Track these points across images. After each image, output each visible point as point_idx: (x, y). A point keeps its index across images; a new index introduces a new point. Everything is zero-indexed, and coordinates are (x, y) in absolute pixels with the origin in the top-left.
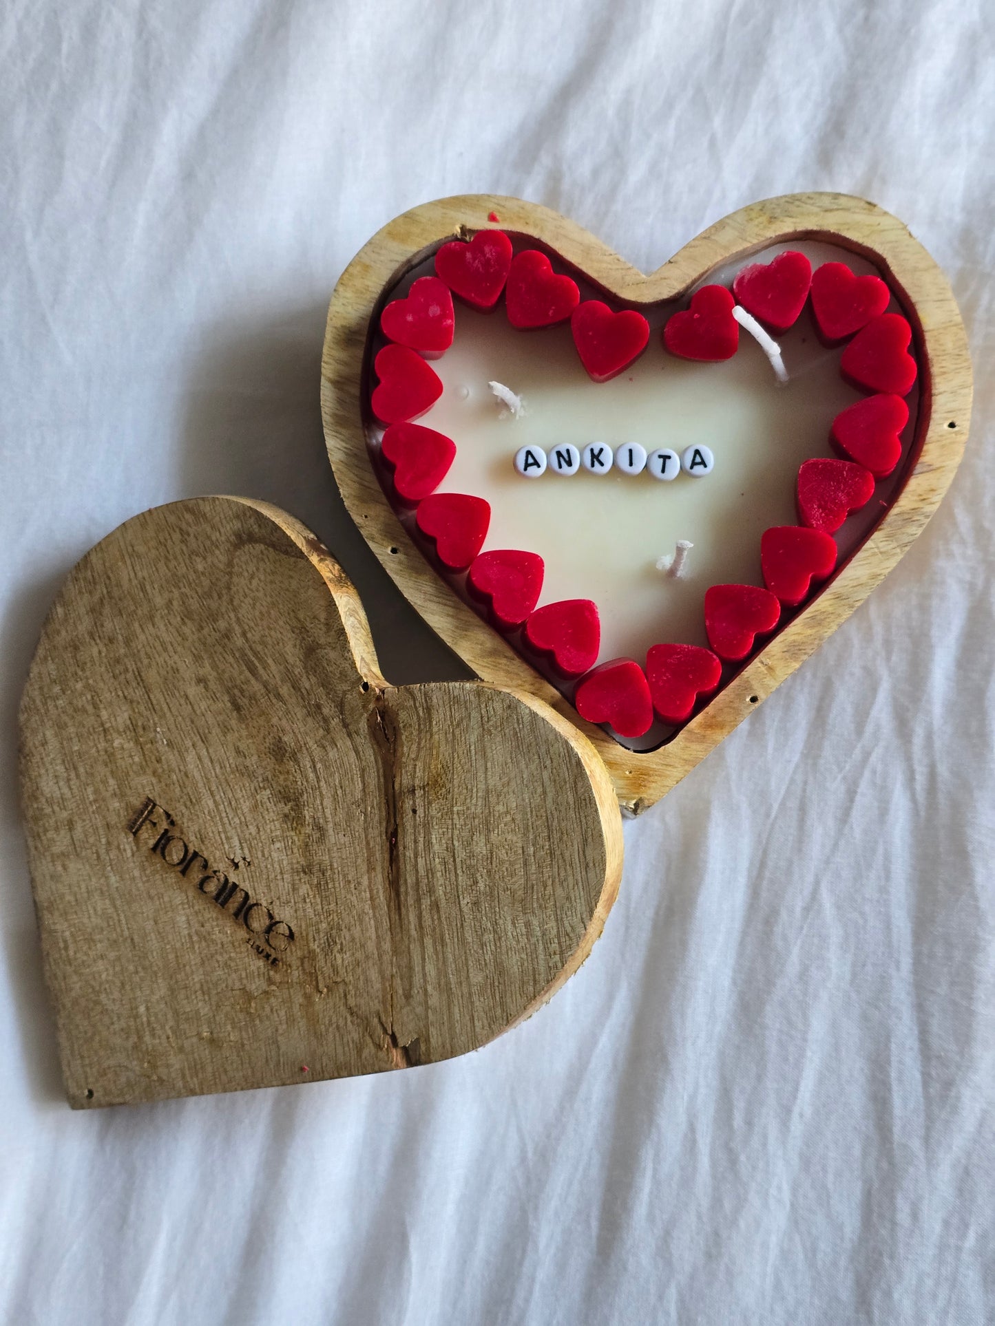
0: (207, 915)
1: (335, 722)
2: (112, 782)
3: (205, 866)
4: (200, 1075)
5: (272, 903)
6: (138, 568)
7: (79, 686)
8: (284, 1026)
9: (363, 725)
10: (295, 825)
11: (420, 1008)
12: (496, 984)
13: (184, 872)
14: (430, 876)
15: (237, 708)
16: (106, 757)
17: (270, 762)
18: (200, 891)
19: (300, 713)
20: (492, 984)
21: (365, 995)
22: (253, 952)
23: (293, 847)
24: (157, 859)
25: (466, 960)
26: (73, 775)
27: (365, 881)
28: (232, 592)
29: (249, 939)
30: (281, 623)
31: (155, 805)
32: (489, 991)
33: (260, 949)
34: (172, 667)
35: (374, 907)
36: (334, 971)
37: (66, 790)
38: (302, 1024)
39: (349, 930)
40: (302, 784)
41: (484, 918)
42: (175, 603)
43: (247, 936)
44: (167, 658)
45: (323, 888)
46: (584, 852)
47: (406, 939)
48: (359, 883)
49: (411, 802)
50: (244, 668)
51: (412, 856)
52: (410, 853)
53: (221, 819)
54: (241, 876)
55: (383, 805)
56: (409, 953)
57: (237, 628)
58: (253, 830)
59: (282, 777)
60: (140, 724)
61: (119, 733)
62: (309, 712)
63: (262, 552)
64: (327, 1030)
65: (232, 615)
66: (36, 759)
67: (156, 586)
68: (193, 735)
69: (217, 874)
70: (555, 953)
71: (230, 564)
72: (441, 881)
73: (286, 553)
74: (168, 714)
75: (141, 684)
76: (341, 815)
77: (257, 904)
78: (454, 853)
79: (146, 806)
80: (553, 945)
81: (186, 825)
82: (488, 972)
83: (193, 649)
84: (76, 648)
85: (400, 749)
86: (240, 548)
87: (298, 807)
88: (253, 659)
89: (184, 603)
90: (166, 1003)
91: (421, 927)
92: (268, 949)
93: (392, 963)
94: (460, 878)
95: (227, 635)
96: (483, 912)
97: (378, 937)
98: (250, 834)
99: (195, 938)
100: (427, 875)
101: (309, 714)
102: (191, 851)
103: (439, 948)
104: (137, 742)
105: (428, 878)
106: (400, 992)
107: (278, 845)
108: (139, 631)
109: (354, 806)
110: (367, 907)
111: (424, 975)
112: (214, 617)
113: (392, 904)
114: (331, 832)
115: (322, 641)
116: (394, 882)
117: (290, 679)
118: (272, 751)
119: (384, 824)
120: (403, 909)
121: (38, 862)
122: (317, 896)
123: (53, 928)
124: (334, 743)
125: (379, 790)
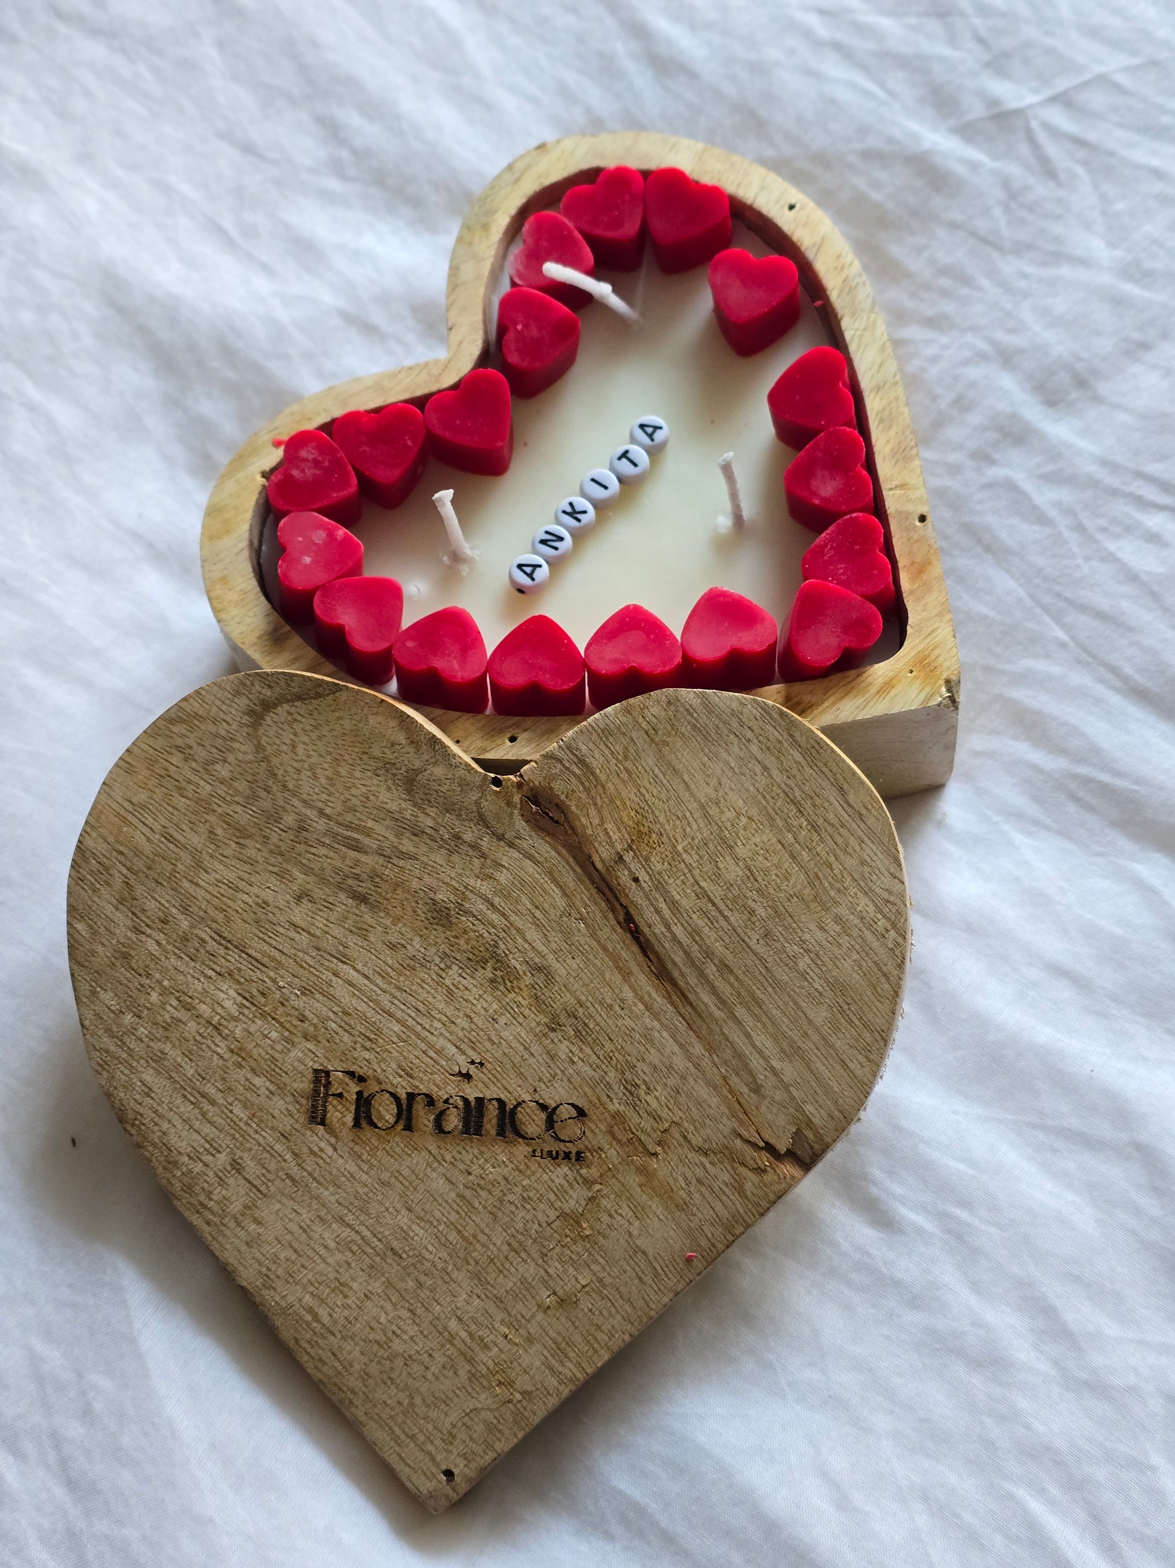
0: (467, 1158)
1: (486, 843)
2: (257, 1081)
3: (430, 1101)
4: (572, 1355)
5: (535, 1091)
6: (150, 821)
7: (154, 997)
8: (637, 1223)
9: (520, 824)
10: (509, 984)
11: (778, 1092)
12: (846, 1007)
13: (409, 1127)
14: (698, 938)
15: (362, 899)
16: (235, 1057)
17: (438, 934)
18: (442, 1135)
19: (439, 858)
20: (842, 1012)
21: (707, 1121)
22: (547, 1162)
23: (522, 1009)
24: (368, 1133)
25: (795, 1003)
26: (206, 1106)
27: (628, 994)
28: (280, 777)
29: (534, 1151)
30: (358, 774)
31: (327, 1073)
32: (843, 1021)
33: (554, 1153)
34: (257, 904)
35: (656, 1016)
36: (654, 1118)
37: (207, 1129)
38: (656, 1206)
39: (644, 1060)
40: (490, 934)
41: (786, 945)
42: (219, 831)
43: (530, 1150)
44: (245, 897)
45: (584, 1033)
46: (847, 802)
47: (714, 1027)
48: (622, 1000)
49: (626, 873)
50: (344, 849)
51: (664, 930)
52: (659, 929)
53: (418, 1035)
54: (480, 1085)
55: (596, 896)
56: (728, 1040)
57: (308, 812)
58: (462, 1022)
59: (462, 942)
60: (255, 992)
61: (235, 1019)
62: (449, 850)
63: (289, 713)
64: (689, 1193)
65: (295, 802)
66: (149, 1114)
67: (184, 827)
68: (326, 963)
69: (451, 1101)
70: (887, 931)
71: (259, 748)
72: (713, 935)
73: (318, 696)
74: (283, 959)
75: (229, 945)
76: (556, 938)
77: (519, 1104)
78: (708, 896)
79: (317, 1081)
80: (879, 923)
81: (379, 1070)
82: (828, 1001)
83: (271, 868)
84: (126, 956)
85: (577, 823)
86: (260, 725)
87: (500, 963)
88: (349, 833)
89: (228, 824)
90: (479, 1297)
91: (722, 1001)
92: (563, 1147)
93: (715, 1065)
94: (732, 919)
95: (302, 827)
96: (781, 939)
97: (681, 1046)
98: (463, 1029)
99: (468, 1194)
100: (694, 940)
101: (451, 852)
102: (404, 1096)
103: (757, 1011)
104: (264, 1015)
105: (697, 943)
106: (745, 1090)
107: (502, 1020)
108: (192, 889)
109: (564, 919)
110: (648, 1020)
111: (760, 1053)
112: (274, 817)
113: (674, 998)
114: (555, 965)
115: (417, 764)
116: (662, 973)
117: (404, 828)
118: (432, 920)
119: (611, 915)
120: (690, 996)
121: (220, 1238)
122: (584, 1047)
123: (284, 1304)
124: (498, 865)
125: (582, 882)
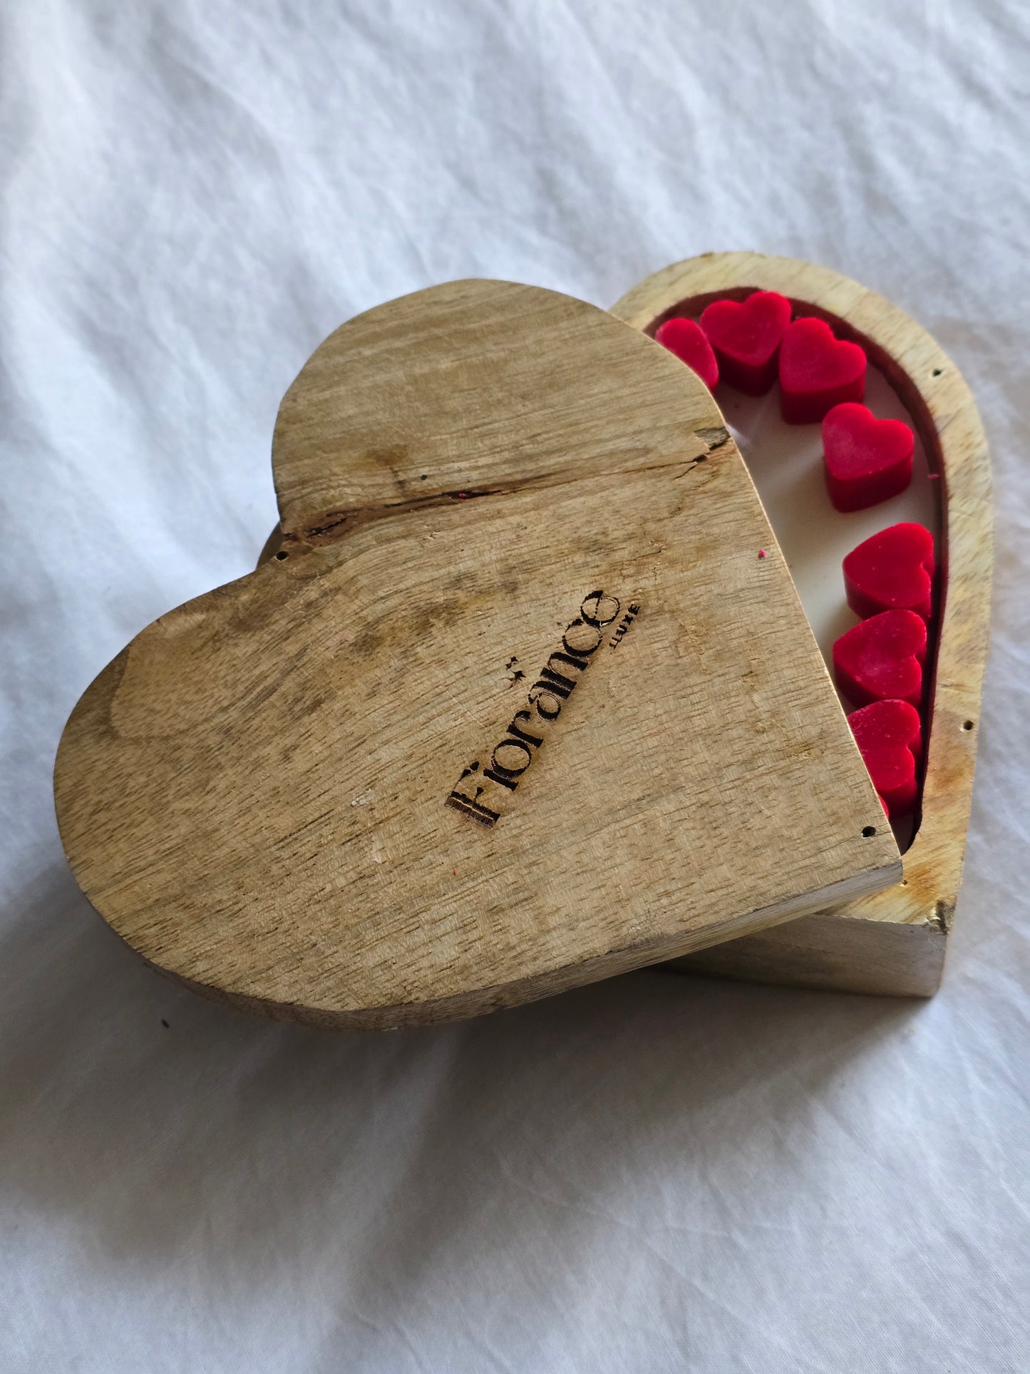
0: (588, 703)
1: (326, 583)
3: (525, 714)
5: (559, 624)
6: (143, 863)
8: (714, 586)
9: (327, 550)
11: (657, 435)
13: (538, 742)
14: (499, 449)
15: (317, 704)
16: (397, 872)
17: (383, 652)
19: (318, 626)
21: (654, 498)
22: (626, 638)
23: (485, 608)
24: (524, 780)
26: (426, 917)
27: (515, 519)
28: (172, 733)
29: (611, 645)
30: (208, 666)
31: (454, 794)
34: (271, 797)
35: (546, 505)
36: (631, 538)
37: (448, 924)
38: (706, 565)
39: (578, 528)
40: (406, 609)
42: (187, 806)
44: (260, 805)
45: (530, 566)
47: (579, 463)
48: (518, 526)
49: (413, 483)
50: (266, 703)
51: (477, 472)
52: (474, 475)
53: (459, 704)
54: (532, 667)
55: (421, 513)
56: (594, 458)
57: (216, 721)
58: (469, 661)
59: (400, 635)
60: (349, 830)
61: (363, 857)
62: (317, 615)
63: (121, 703)
64: (707, 535)
65: (201, 728)
67: (166, 835)
68: (357, 756)
69: (532, 697)
71: (136, 741)
72: (503, 437)
73: (122, 672)
74: (334, 792)
75: (294, 836)
76: (440, 558)
77: (564, 641)
78: (468, 429)
79: (457, 806)
81: (474, 748)
83: (247, 772)
84: (252, 935)
85: (352, 506)
86: (117, 732)
87: (435, 611)
88: (255, 693)
89: (188, 794)
91: (560, 450)
92: (620, 620)
93: (610, 474)
95: (227, 731)
96: (532, 387)
97: (580, 495)
98: (475, 663)
99: (621, 714)
100: (498, 452)
101: (318, 615)
102: (509, 736)
103: (581, 427)
104: (373, 830)
105: (502, 451)
106: (642, 460)
107: (485, 627)
108: (226, 849)
109: (426, 545)
110: (546, 513)
111: (617, 437)
112: (203, 752)
113: (537, 485)
114: (460, 567)
115: (229, 614)
116: (513, 487)
117: (277, 645)
118: (368, 653)
119: (444, 508)
120: (543, 472)
121: (554, 953)
122: (542, 571)
123: (643, 918)
124: (352, 580)
125: (404, 519)
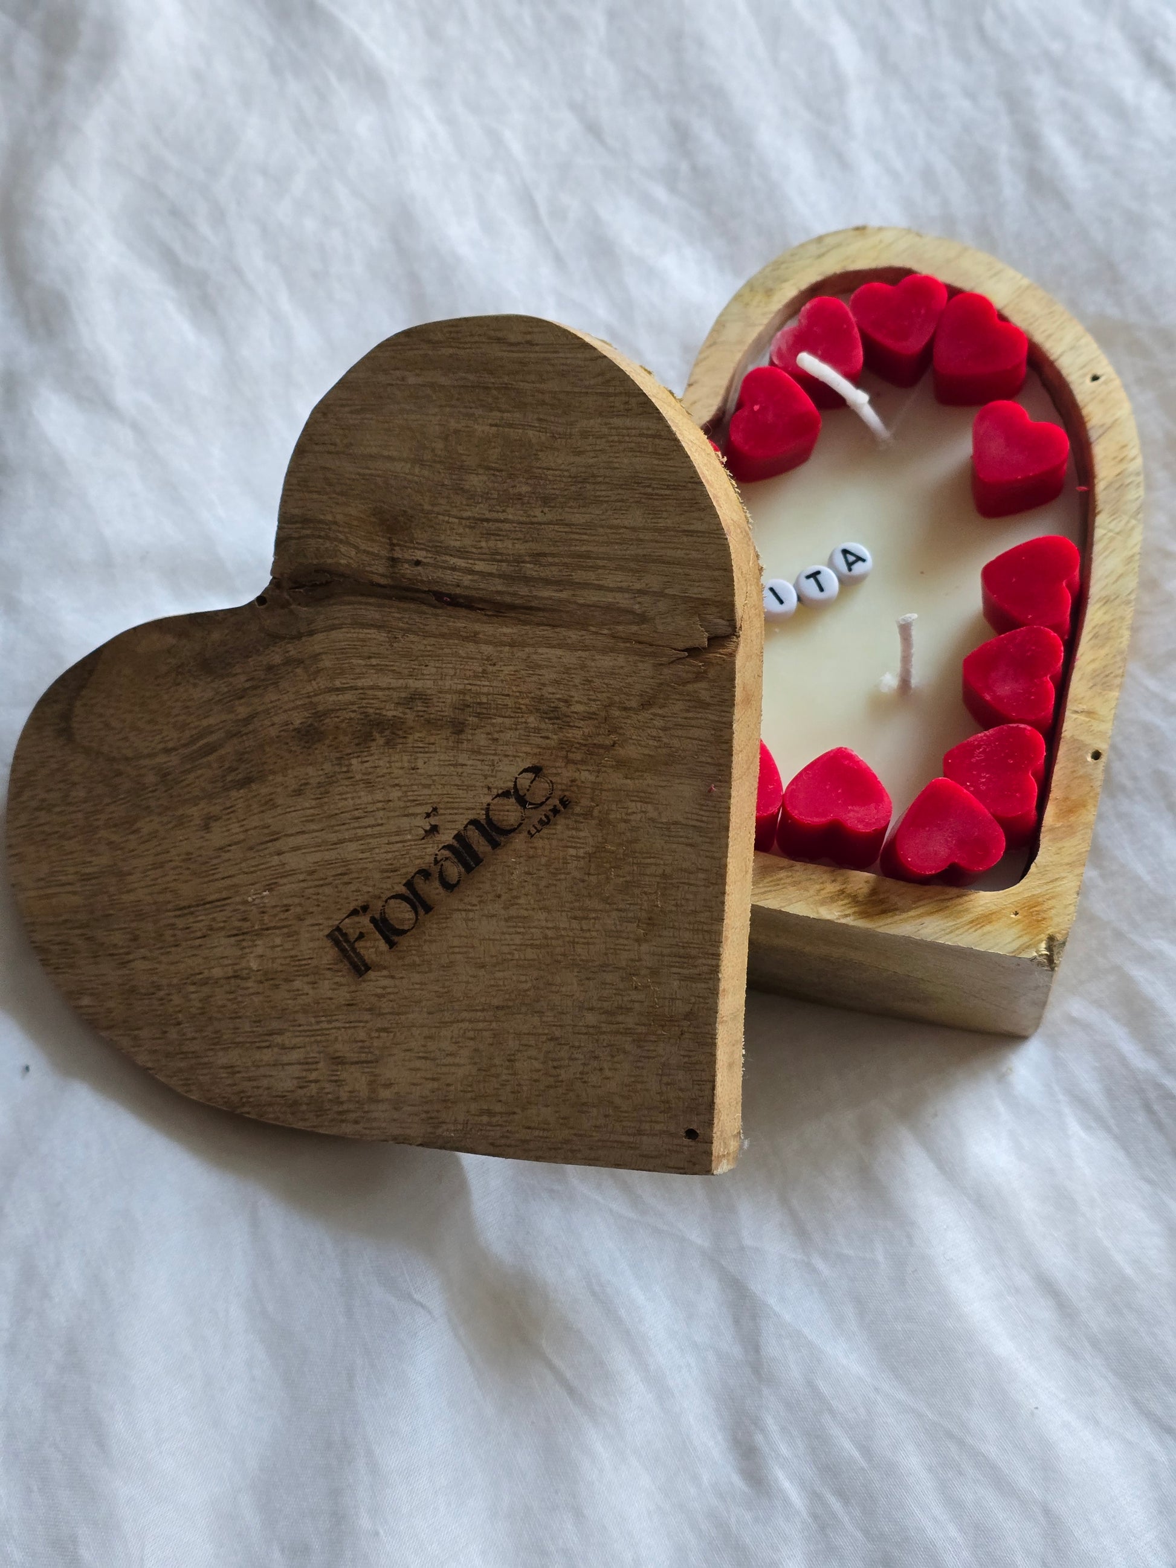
0: (487, 887)
1: (292, 650)
2: (298, 984)
3: (425, 873)
5: (489, 788)
6: (63, 879)
7: (177, 999)
8: (650, 808)
9: (304, 612)
11: (660, 604)
12: (648, 491)
13: (428, 909)
14: (500, 557)
15: (247, 782)
16: (267, 984)
17: (320, 750)
18: (456, 889)
19: (271, 696)
20: (650, 496)
21: (629, 680)
22: (545, 831)
23: (427, 741)
24: (403, 942)
25: (611, 527)
26: (278, 1039)
27: (488, 649)
28: (118, 756)
29: (529, 832)
30: (166, 698)
32: (656, 503)
33: (544, 818)
34: (184, 860)
35: (523, 645)
36: (590, 719)
37: (295, 1055)
38: (652, 780)
39: (544, 685)
40: (355, 711)
41: (565, 493)
42: (113, 838)
43: (525, 834)
44: (172, 865)
45: (484, 711)
46: (511, 344)
47: (571, 607)
48: (489, 658)
49: (405, 566)
50: (205, 760)
51: (470, 577)
52: (467, 580)
53: (372, 836)
54: (449, 825)
55: (402, 605)
56: (589, 606)
57: (157, 760)
58: (394, 794)
59: (341, 738)
60: (238, 924)
61: (242, 957)
62: (274, 683)
63: (84, 705)
64: (666, 746)
65: (143, 763)
67: (89, 859)
68: (266, 852)
69: (439, 858)
70: (630, 404)
71: (87, 751)
72: (509, 544)
73: (92, 672)
74: (236, 880)
75: (193, 909)
76: (404, 665)
77: (487, 810)
78: (478, 519)
80: (616, 404)
81: (370, 889)
82: (632, 500)
83: (169, 826)
85: (341, 569)
86: (74, 734)
87: (380, 724)
88: (197, 745)
89: (116, 826)
90: (589, 978)
91: (558, 583)
92: (546, 808)
94: (510, 517)
95: (163, 775)
96: (557, 492)
97: (560, 646)
98: (399, 799)
99: (513, 912)
100: (498, 561)
101: (276, 684)
103: (590, 562)
104: (259, 934)
105: (502, 561)
106: (635, 628)
107: (420, 763)
108: (133, 897)
109: (395, 645)
110: (520, 654)
111: (621, 590)
112: (139, 788)
113: (522, 617)
114: (419, 684)
115: (198, 648)
116: (499, 610)
117: (230, 701)
118: (307, 745)
119: (425, 608)
120: (534, 604)
122: (493, 721)
124: (316, 657)
125: (384, 606)
